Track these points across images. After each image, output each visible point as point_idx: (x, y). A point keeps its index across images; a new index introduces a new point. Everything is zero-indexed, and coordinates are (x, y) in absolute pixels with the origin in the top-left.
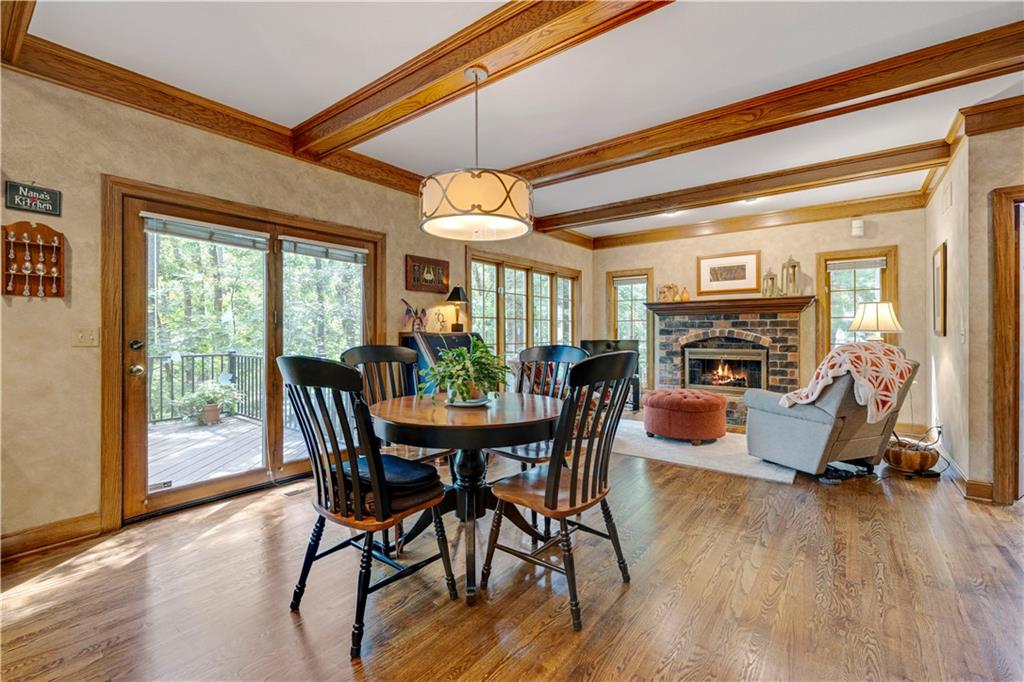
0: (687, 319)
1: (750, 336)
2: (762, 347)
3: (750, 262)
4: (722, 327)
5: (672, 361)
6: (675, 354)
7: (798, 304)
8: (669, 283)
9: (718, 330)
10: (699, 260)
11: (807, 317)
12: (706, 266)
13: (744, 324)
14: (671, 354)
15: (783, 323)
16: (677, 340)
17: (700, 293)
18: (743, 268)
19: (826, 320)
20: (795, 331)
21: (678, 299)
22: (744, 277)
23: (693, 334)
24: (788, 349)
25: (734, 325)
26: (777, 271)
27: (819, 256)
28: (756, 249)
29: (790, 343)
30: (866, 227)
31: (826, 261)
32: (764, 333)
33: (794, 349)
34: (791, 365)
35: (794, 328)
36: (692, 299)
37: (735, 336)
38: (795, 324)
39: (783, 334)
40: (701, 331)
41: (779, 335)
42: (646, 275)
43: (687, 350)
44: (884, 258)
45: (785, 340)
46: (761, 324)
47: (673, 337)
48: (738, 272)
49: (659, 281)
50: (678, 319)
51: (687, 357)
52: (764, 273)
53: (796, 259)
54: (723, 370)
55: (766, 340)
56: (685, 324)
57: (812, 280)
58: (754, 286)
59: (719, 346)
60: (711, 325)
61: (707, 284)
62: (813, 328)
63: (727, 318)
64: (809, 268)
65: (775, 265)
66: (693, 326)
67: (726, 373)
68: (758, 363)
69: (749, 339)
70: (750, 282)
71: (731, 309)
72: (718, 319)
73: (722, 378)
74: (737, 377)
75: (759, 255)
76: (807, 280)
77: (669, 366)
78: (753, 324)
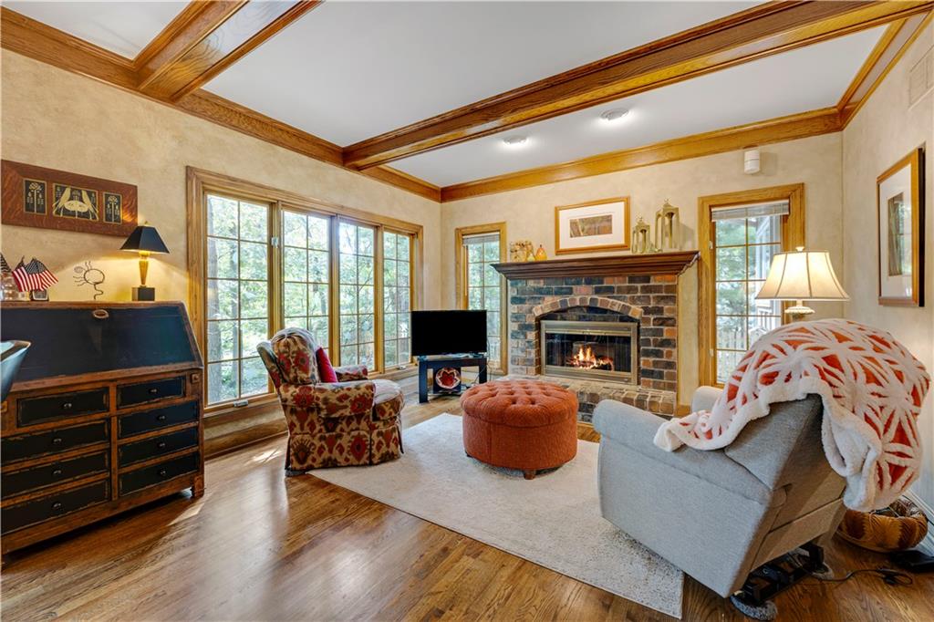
0: (541, 284)
1: (616, 304)
2: (631, 320)
3: (617, 211)
4: (582, 294)
5: (526, 337)
6: (528, 327)
7: (675, 263)
8: (523, 240)
9: (578, 298)
10: (557, 210)
11: (687, 281)
12: (566, 217)
13: (610, 290)
14: (524, 328)
15: (657, 289)
16: (530, 311)
17: (559, 252)
18: (608, 219)
19: (710, 284)
20: (673, 299)
21: (531, 259)
22: (609, 231)
23: (548, 304)
24: (664, 322)
25: (598, 291)
26: (650, 221)
27: (702, 200)
28: (623, 194)
29: (666, 315)
30: (763, 159)
31: (711, 207)
32: (633, 301)
33: (671, 322)
34: (668, 343)
35: (671, 295)
36: (549, 259)
37: (598, 306)
38: (673, 289)
39: (658, 302)
40: (558, 299)
41: (652, 304)
42: (498, 230)
43: (544, 323)
44: (787, 201)
45: (660, 310)
46: (629, 290)
47: (526, 306)
48: (602, 225)
49: (513, 237)
50: (531, 283)
51: (544, 331)
52: (634, 224)
53: (674, 205)
54: (585, 354)
55: (636, 311)
56: (539, 291)
57: (692, 232)
58: (622, 242)
59: (580, 319)
60: (570, 292)
61: (567, 242)
62: (694, 295)
63: (589, 282)
64: (689, 217)
65: (646, 212)
66: (549, 293)
67: (588, 358)
68: (627, 340)
69: (616, 309)
70: (616, 237)
71: (595, 270)
72: (578, 283)
73: (584, 364)
74: (601, 362)
75: (627, 201)
76: (686, 232)
77: (521, 343)
78: (620, 290)
